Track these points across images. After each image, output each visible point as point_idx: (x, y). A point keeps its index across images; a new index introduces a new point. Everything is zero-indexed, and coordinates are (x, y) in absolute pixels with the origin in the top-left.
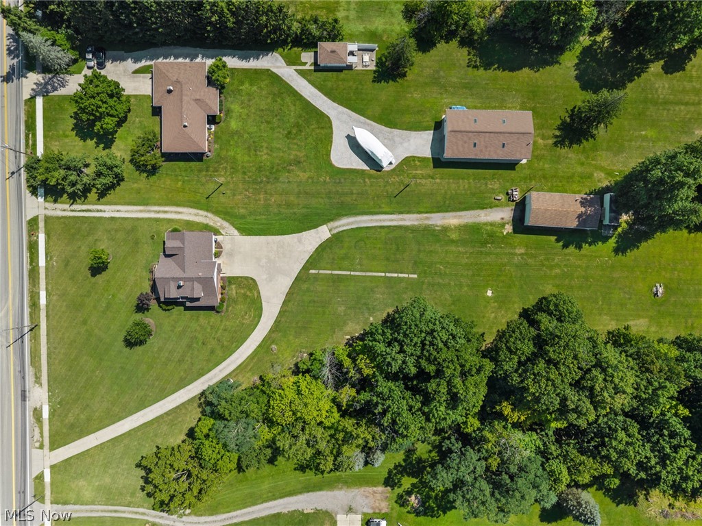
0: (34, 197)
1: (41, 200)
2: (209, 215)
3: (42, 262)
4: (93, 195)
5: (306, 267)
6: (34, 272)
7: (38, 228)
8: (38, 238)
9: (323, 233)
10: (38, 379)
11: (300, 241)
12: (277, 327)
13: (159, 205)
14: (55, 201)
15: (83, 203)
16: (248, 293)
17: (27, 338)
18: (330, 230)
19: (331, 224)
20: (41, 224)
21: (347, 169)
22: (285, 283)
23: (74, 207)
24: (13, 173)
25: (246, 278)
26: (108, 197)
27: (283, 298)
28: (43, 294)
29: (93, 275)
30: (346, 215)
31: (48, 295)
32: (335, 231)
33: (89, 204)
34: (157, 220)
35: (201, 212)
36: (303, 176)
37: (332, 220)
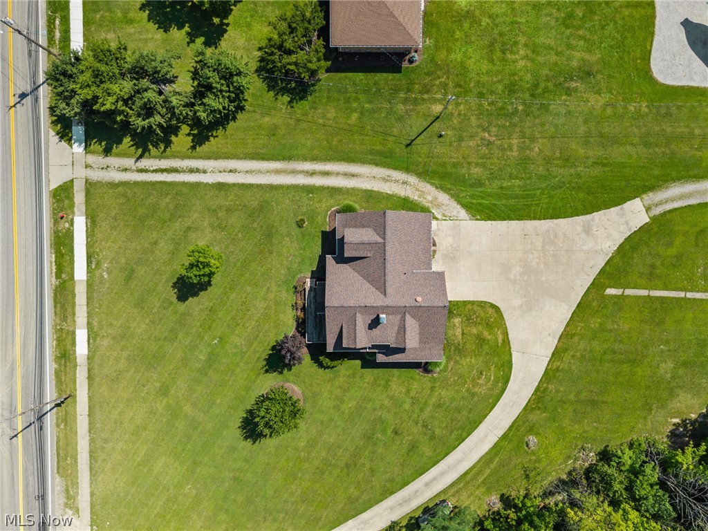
0: (64, 144)
1: (78, 149)
2: (412, 179)
3: (80, 271)
4: (182, 140)
5: (597, 285)
6: (64, 292)
7: (72, 206)
8: (72, 223)
9: (635, 213)
10: (71, 500)
11: (587, 230)
12: (539, 399)
13: (314, 159)
14: (107, 152)
15: (162, 156)
16: (486, 334)
17: (49, 420)
18: (648, 209)
19: (651, 197)
20: (79, 198)
21: (682, 87)
22: (557, 315)
23: (145, 163)
24: (23, 96)
25: (482, 304)
26: (212, 144)
27: (552, 344)
28: (82, 336)
29: (182, 298)
30: (679, 179)
31: (92, 336)
32: (657, 211)
33: (174, 156)
34: (309, 189)
35: (396, 175)
36: (596, 102)
37: (652, 188)
